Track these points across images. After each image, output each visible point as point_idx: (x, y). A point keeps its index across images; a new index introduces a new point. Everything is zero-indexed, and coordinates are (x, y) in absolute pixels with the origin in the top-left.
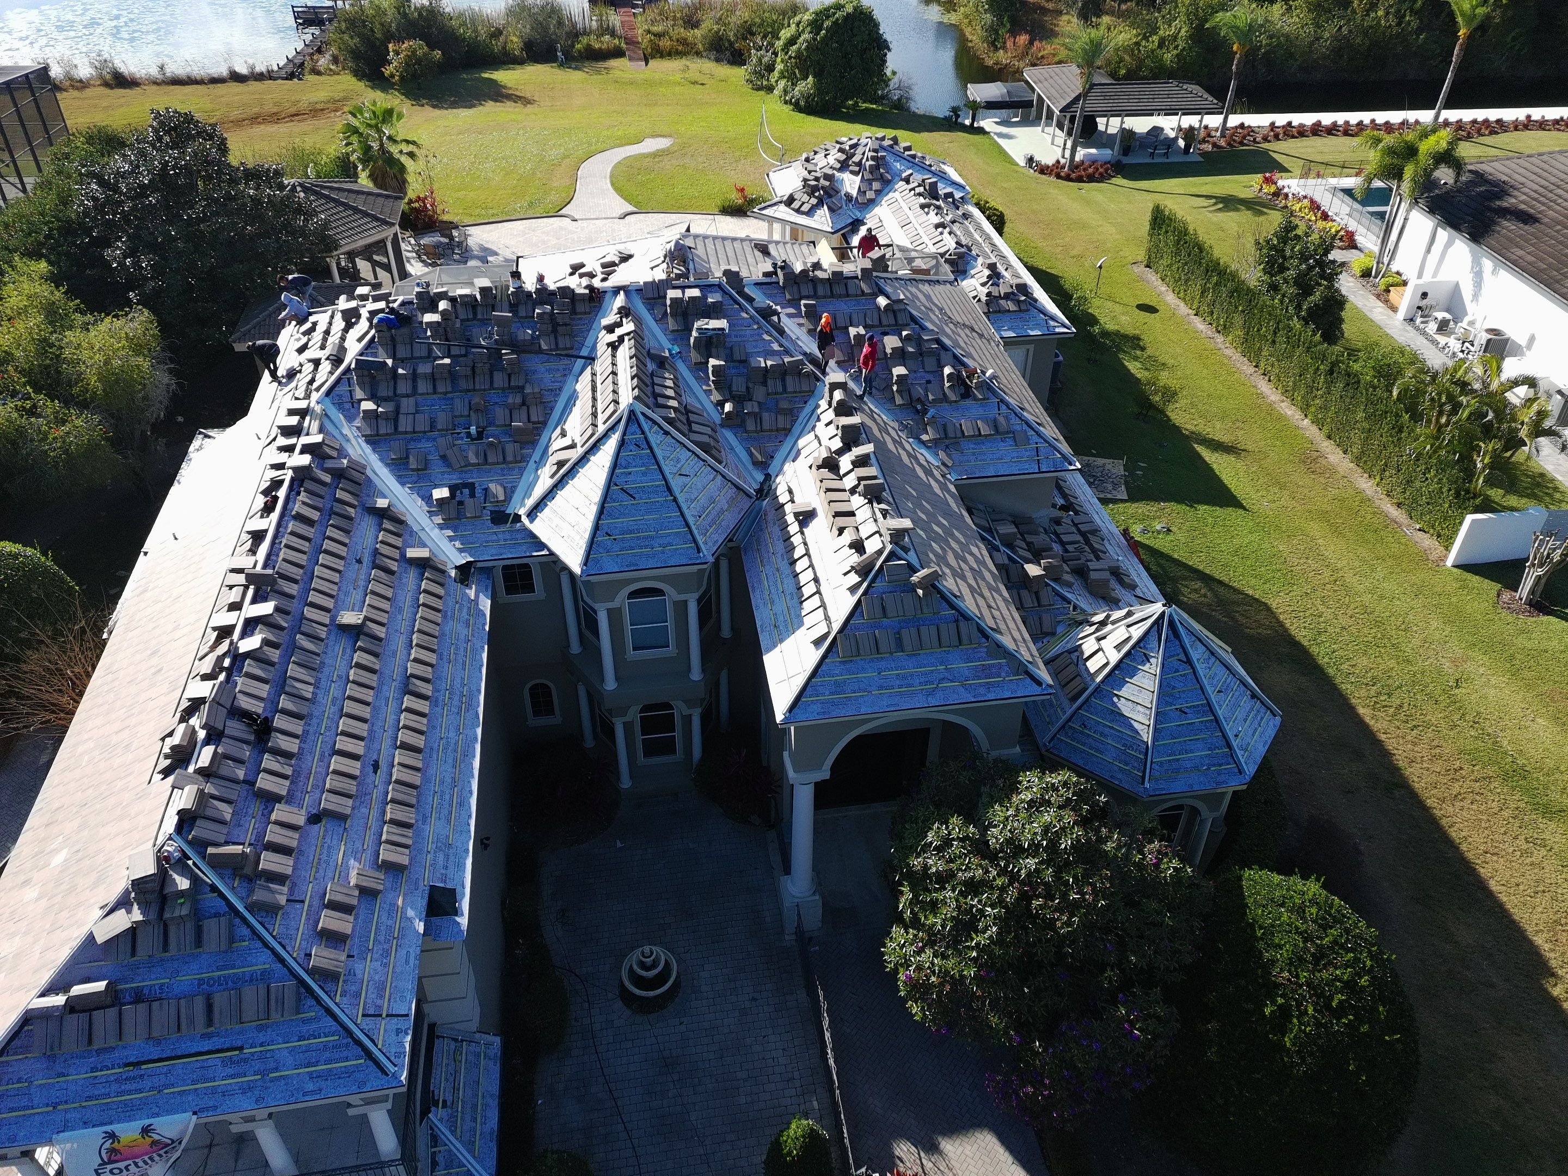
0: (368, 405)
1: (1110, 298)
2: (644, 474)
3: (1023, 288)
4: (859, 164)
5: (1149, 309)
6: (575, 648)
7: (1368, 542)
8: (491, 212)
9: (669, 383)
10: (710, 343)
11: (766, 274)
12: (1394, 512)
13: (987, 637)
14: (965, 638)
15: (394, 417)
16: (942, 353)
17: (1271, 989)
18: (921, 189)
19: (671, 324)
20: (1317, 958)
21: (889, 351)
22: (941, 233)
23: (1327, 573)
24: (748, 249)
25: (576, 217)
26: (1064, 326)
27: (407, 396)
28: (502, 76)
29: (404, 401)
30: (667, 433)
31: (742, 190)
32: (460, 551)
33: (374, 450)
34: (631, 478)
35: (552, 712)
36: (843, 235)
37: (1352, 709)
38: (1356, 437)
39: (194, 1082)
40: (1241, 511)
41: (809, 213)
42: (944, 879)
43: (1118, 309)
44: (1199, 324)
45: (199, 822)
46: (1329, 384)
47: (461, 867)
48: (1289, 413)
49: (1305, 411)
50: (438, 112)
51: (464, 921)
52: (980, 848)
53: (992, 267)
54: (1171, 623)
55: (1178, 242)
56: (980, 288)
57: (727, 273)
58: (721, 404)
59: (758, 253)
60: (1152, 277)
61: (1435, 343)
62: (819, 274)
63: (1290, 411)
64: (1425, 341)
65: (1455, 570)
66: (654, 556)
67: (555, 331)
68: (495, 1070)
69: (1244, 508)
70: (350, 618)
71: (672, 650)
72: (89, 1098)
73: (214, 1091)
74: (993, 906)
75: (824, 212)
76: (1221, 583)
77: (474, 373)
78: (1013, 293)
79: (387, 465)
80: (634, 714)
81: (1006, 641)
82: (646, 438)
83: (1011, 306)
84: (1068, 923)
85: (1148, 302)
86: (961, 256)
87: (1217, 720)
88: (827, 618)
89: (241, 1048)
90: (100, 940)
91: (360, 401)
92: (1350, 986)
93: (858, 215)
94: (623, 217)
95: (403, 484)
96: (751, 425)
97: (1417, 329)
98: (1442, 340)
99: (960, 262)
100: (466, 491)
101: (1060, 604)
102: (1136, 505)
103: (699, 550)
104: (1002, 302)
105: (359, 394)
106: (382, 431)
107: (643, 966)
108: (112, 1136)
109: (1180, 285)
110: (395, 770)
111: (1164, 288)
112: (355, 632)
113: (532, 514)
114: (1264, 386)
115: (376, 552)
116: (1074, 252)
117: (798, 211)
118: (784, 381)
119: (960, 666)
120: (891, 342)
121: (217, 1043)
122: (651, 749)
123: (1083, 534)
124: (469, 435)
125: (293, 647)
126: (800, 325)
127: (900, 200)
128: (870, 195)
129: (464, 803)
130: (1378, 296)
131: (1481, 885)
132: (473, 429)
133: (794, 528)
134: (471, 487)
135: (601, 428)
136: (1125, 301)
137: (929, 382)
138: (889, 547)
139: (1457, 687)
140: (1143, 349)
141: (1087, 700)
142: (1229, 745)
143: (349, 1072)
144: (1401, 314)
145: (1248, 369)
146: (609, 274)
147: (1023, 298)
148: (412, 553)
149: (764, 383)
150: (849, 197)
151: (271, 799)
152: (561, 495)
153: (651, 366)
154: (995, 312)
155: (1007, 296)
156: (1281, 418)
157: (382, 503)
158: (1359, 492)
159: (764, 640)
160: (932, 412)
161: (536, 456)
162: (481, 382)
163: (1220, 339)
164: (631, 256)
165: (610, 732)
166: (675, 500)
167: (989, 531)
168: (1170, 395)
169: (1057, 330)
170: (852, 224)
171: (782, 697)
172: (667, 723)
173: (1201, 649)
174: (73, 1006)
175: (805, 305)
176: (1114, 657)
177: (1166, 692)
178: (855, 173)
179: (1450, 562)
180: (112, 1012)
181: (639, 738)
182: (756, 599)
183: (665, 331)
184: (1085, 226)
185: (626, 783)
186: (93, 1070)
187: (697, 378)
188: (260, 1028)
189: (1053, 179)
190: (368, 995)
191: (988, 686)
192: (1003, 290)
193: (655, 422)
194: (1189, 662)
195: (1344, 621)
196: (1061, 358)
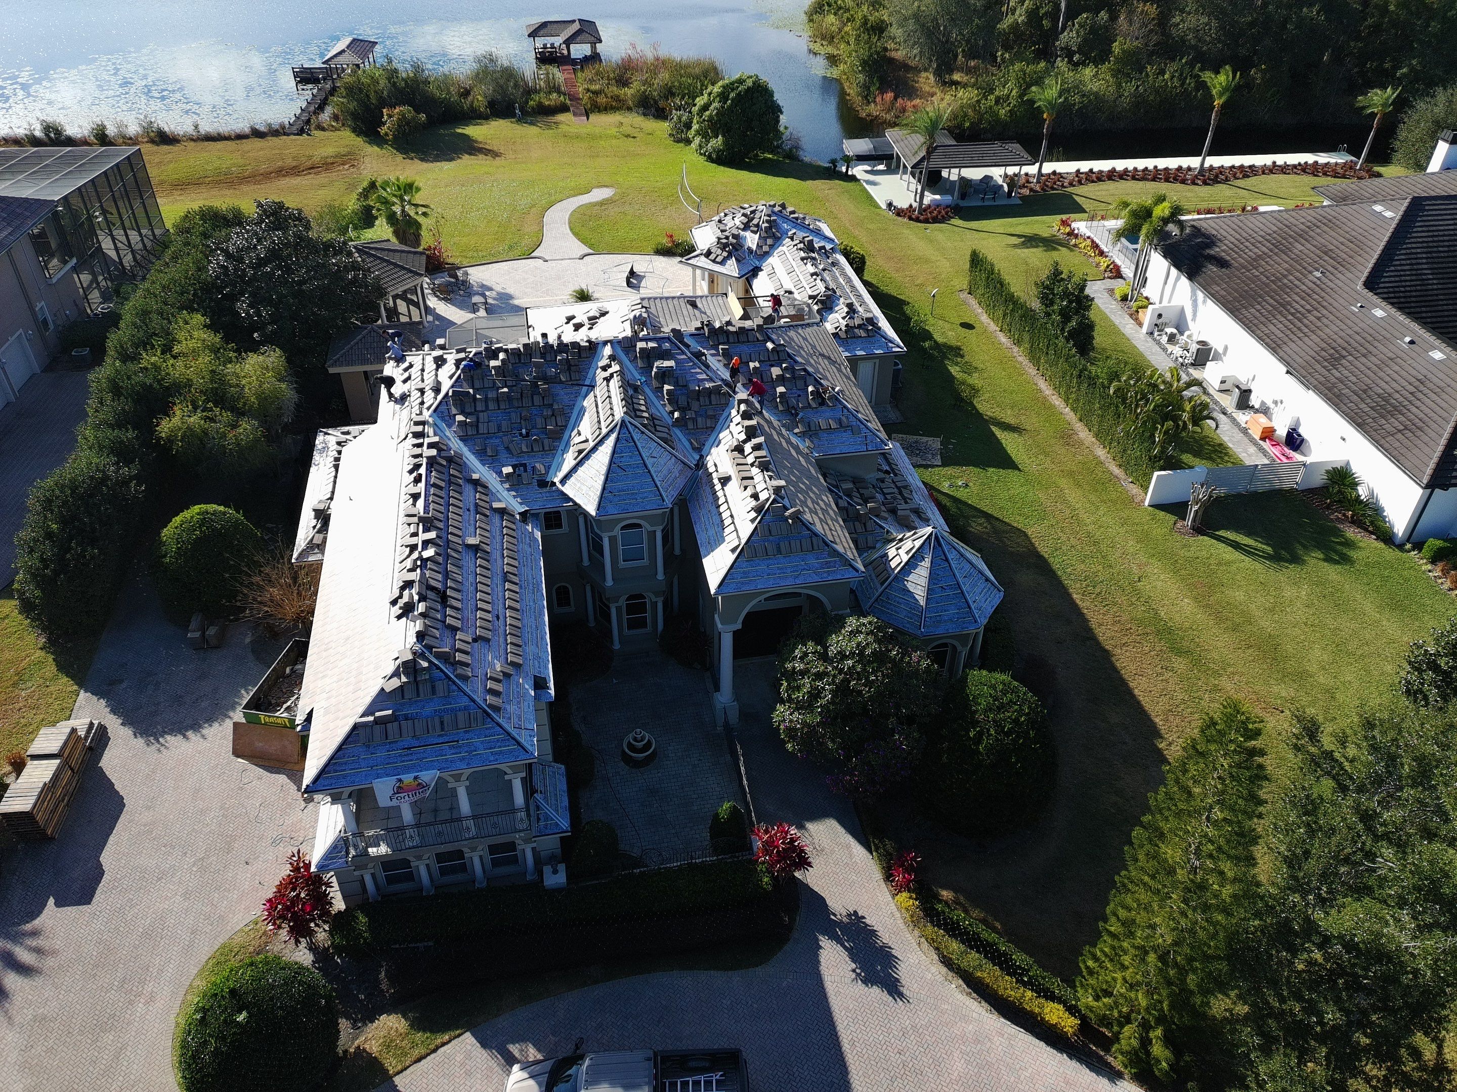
0: (460, 418)
1: (942, 318)
2: (631, 457)
3: (871, 321)
4: (757, 225)
5: (967, 326)
6: (586, 562)
7: (1097, 491)
8: (480, 254)
9: (642, 402)
10: (664, 375)
11: (697, 329)
12: (1117, 471)
13: (828, 545)
14: (816, 547)
15: (476, 425)
16: (808, 377)
17: (975, 723)
18: (802, 245)
19: (640, 363)
20: (999, 708)
21: (774, 377)
22: (815, 280)
23: (1068, 512)
24: (683, 304)
25: (547, 258)
26: (898, 346)
27: (483, 411)
28: (474, 131)
29: (481, 414)
30: (643, 433)
31: (671, 236)
32: (521, 504)
33: (465, 445)
34: (623, 460)
35: (569, 605)
36: (747, 279)
37: (1069, 595)
38: (1095, 420)
39: (436, 756)
40: (1016, 472)
41: (722, 263)
42: (803, 673)
43: (947, 326)
44: (1003, 338)
45: (427, 637)
46: (1079, 384)
47: (547, 668)
48: (1057, 403)
49: (1067, 401)
50: (425, 165)
51: (552, 692)
52: (824, 657)
53: (850, 306)
54: (936, 537)
55: (988, 278)
56: (841, 321)
57: (673, 330)
58: (672, 413)
59: (689, 307)
60: (973, 302)
61: (1165, 350)
62: (731, 328)
63: (1057, 401)
64: (1159, 349)
65: (1150, 508)
66: (638, 504)
67: (569, 369)
68: (564, 780)
69: (1019, 470)
70: (472, 541)
71: (646, 562)
72: (388, 764)
73: (447, 760)
74: (829, 685)
75: (732, 263)
76: (997, 519)
77: (522, 396)
78: (863, 324)
79: (474, 453)
80: (622, 602)
81: (840, 548)
82: (632, 437)
83: (863, 334)
84: (869, 692)
85: (968, 321)
86: (828, 297)
87: (962, 592)
88: (738, 537)
89: (458, 741)
90: (388, 690)
91: (455, 415)
92: (1016, 721)
93: (757, 263)
94: (582, 258)
95: (484, 465)
96: (690, 426)
97: (1155, 340)
98: (1170, 348)
99: (828, 302)
100: (522, 468)
101: (879, 530)
102: (947, 468)
103: (663, 501)
104: (856, 330)
105: (454, 411)
106: (470, 433)
107: (635, 739)
108: (400, 780)
109: (990, 308)
110: (508, 619)
111: (980, 311)
112: (475, 548)
113: (563, 481)
114: (1042, 385)
115: (476, 505)
116: (918, 282)
117: (714, 261)
118: (710, 397)
119: (813, 561)
120: (776, 371)
121: (446, 739)
122: (632, 625)
123: (898, 488)
124: (521, 434)
125: (448, 556)
126: (719, 361)
127: (787, 253)
128: (766, 248)
129: (543, 638)
130: (1131, 315)
131: (1129, 692)
132: (524, 431)
133: (718, 487)
134: (525, 465)
135: (604, 431)
136: (952, 320)
137: (799, 396)
138: (773, 497)
139: (1139, 581)
140: (962, 356)
141: (890, 584)
142: (969, 607)
143: (511, 751)
144: (1145, 329)
145: (1032, 371)
146: (593, 324)
147: (870, 328)
148: (496, 505)
149: (698, 400)
150: (750, 250)
151: (454, 629)
152: (581, 470)
153: (631, 392)
154: (851, 338)
155: (860, 327)
156: (1052, 407)
157: (475, 476)
158: (1096, 457)
159: (702, 551)
160: (801, 414)
161: (562, 447)
162: (526, 402)
163: (1016, 349)
164: (607, 313)
165: (607, 617)
166: (649, 472)
167: (836, 487)
168: (975, 391)
169: (894, 350)
170: (753, 270)
171: (714, 580)
172: (642, 608)
173: (955, 552)
174: (377, 721)
175: (722, 349)
176: (905, 558)
177: (933, 577)
178: (755, 232)
179: (1147, 503)
180: (396, 724)
181: (625, 617)
182: (697, 529)
183: (636, 367)
184: (927, 261)
185: (617, 646)
186: (388, 751)
187: (657, 397)
188: (466, 732)
189: (906, 220)
190: (514, 720)
191: (828, 573)
192: (857, 322)
193: (636, 427)
194: (947, 560)
195: (1073, 541)
196: (900, 366)
